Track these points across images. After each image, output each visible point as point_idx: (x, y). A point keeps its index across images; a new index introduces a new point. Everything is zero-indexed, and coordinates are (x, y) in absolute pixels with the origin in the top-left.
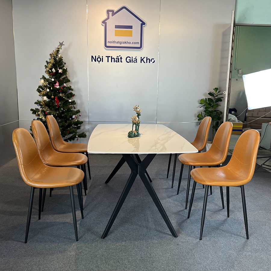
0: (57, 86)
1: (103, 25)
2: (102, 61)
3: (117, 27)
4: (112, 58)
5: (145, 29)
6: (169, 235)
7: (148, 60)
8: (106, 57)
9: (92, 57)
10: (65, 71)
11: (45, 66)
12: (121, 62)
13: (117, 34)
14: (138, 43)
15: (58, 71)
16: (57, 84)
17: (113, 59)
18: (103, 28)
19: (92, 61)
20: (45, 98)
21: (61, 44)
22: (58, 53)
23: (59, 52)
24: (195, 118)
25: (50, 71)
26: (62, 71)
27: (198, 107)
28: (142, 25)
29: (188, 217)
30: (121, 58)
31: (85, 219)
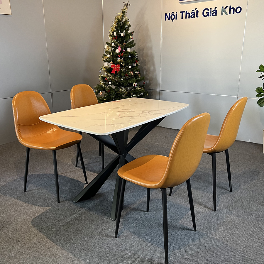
2: (176, 19)
4: (187, 12)
7: (232, 10)
12: (197, 17)
15: (120, 34)
17: (188, 15)
19: (166, 20)
20: (106, 64)
26: (124, 34)
30: (197, 12)
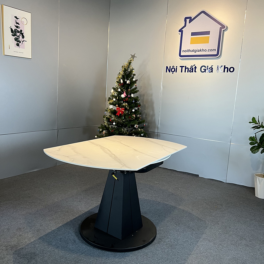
1: (179, 34)
2: (176, 72)
3: (193, 34)
4: (187, 67)
7: (226, 69)
8: (180, 67)
9: (167, 67)
13: (192, 42)
14: (214, 50)
15: (126, 82)
17: (187, 69)
18: (179, 36)
20: (112, 107)
21: (133, 57)
23: (131, 64)
26: (130, 82)
28: (221, 29)
30: (195, 68)
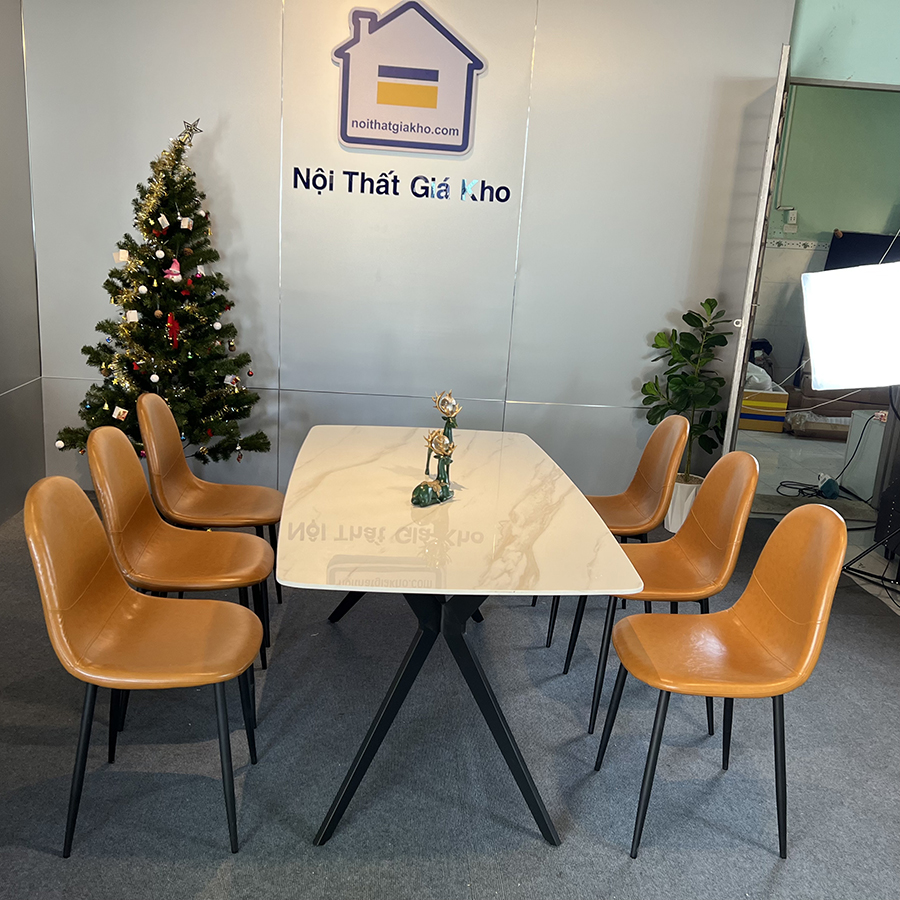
0: (172, 274)
1: (337, 64)
2: (331, 189)
3: (385, 71)
4: (366, 178)
5: (482, 81)
6: (534, 835)
7: (487, 192)
8: (345, 173)
9: (297, 171)
10: (201, 223)
11: (135, 201)
12: (395, 193)
13: (384, 97)
14: (455, 131)
15: (179, 222)
16: (175, 268)
17: (367, 184)
18: (337, 72)
19: (296, 186)
20: (134, 316)
21: (191, 129)
22: (179, 158)
23: (184, 156)
24: (634, 393)
25: (152, 222)
26: (192, 222)
27: (645, 358)
28: (471, 69)
29: (597, 768)
30: (395, 181)
31: (261, 763)
